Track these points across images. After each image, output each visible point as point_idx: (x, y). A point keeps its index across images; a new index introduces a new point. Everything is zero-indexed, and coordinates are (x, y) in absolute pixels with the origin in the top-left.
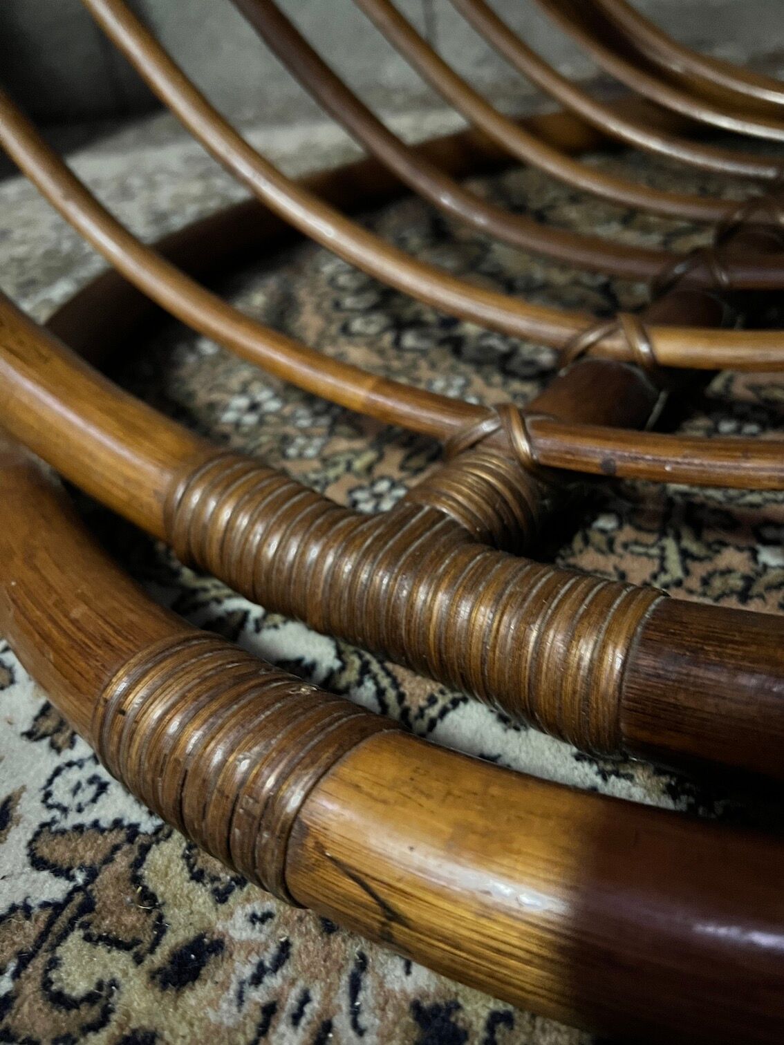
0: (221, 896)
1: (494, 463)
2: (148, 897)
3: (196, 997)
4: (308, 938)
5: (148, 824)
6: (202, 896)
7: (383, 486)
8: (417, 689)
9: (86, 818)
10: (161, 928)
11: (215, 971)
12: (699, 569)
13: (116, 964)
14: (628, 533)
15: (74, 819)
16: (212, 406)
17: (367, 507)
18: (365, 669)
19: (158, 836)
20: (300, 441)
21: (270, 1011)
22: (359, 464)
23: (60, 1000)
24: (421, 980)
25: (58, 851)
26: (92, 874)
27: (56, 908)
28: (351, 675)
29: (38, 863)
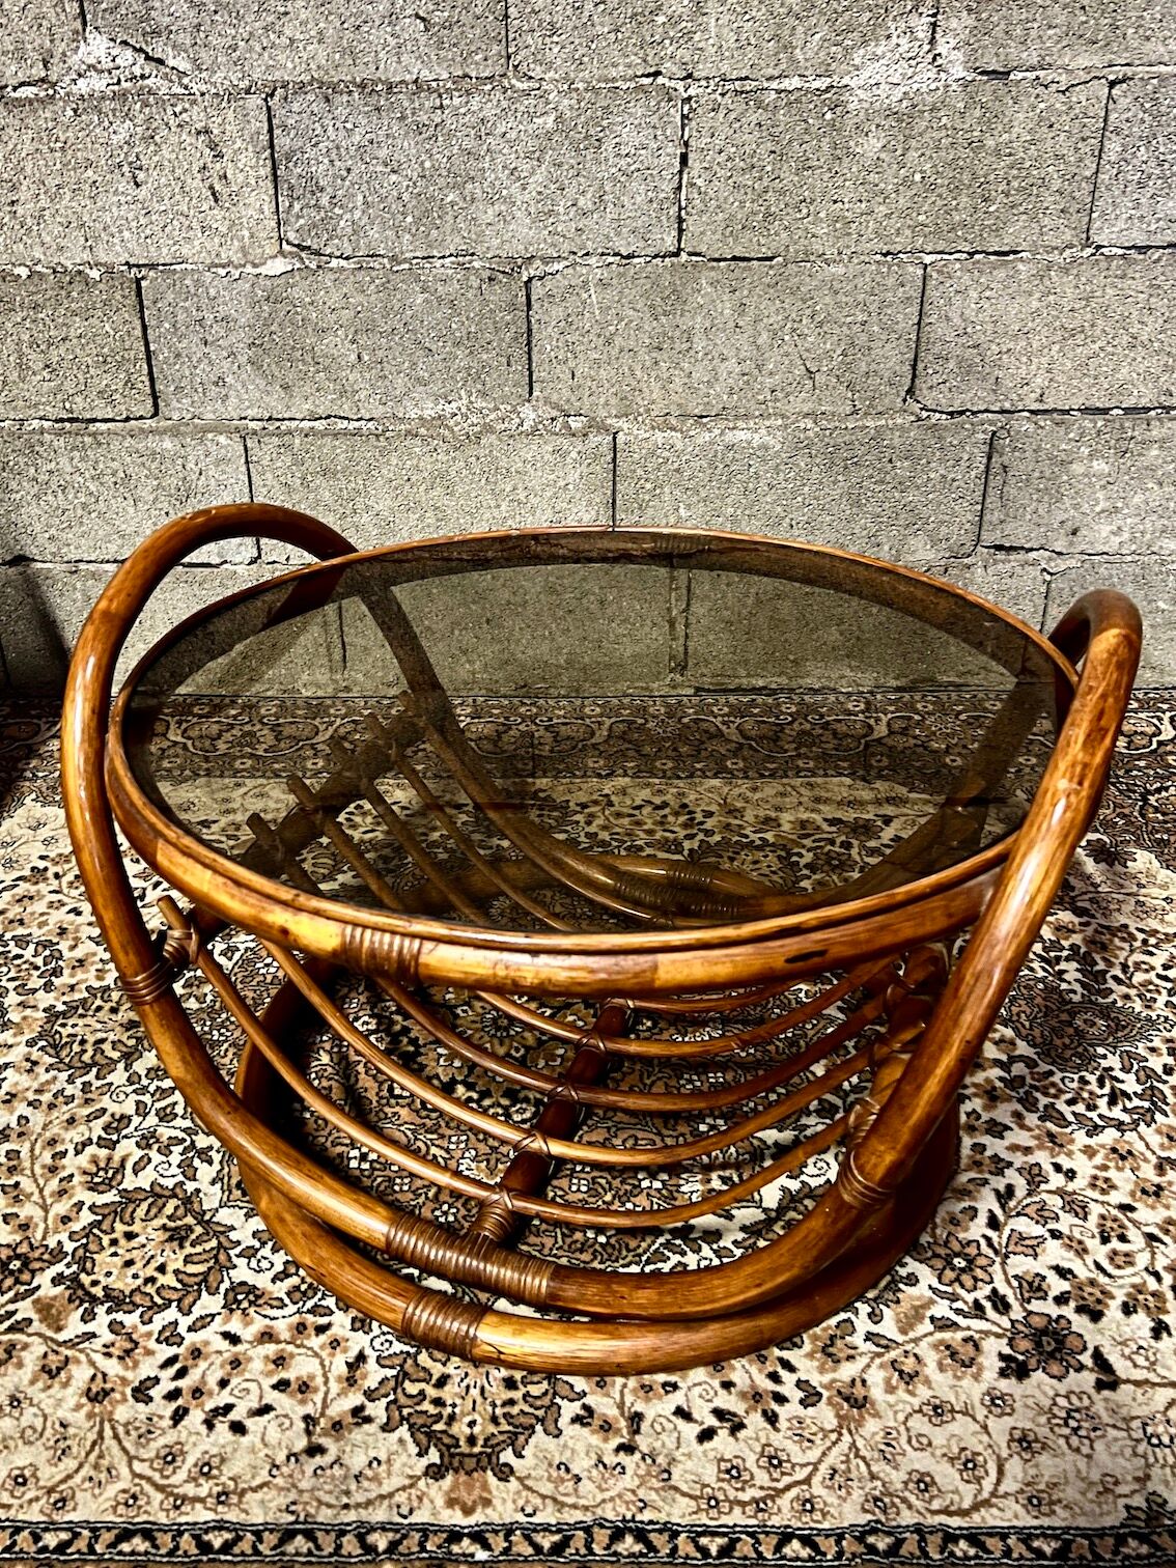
0: (444, 1364)
1: (498, 1211)
2: (424, 1368)
3: (447, 1388)
4: (472, 1371)
5: (412, 1351)
6: (439, 1365)
7: (445, 1207)
8: (483, 1297)
9: (391, 1352)
10: (431, 1375)
11: (450, 1381)
12: (568, 1240)
13: (423, 1385)
14: (544, 1226)
15: (386, 1354)
16: (340, 1155)
17: (442, 1220)
18: (464, 1292)
19: (418, 1353)
20: (398, 1181)
21: (468, 1387)
22: (430, 1194)
23: (410, 1396)
24: (504, 1373)
25: (387, 1362)
26: (402, 1366)
27: (396, 1377)
28: (460, 1295)
29: (383, 1366)
